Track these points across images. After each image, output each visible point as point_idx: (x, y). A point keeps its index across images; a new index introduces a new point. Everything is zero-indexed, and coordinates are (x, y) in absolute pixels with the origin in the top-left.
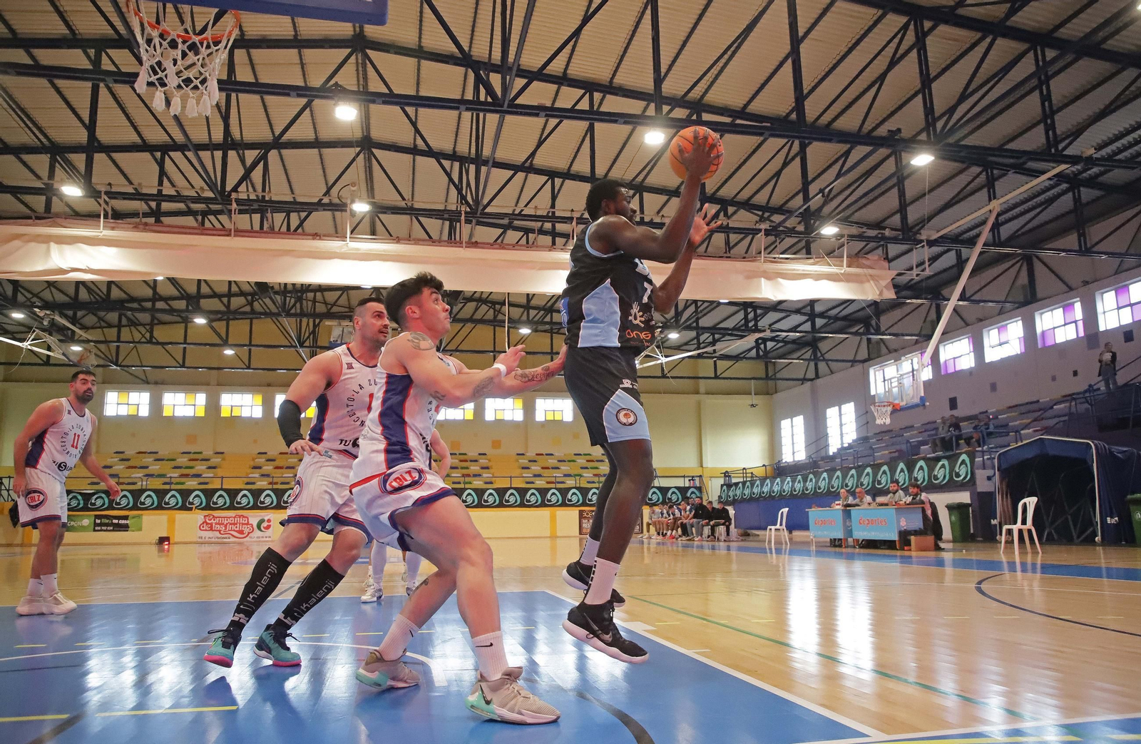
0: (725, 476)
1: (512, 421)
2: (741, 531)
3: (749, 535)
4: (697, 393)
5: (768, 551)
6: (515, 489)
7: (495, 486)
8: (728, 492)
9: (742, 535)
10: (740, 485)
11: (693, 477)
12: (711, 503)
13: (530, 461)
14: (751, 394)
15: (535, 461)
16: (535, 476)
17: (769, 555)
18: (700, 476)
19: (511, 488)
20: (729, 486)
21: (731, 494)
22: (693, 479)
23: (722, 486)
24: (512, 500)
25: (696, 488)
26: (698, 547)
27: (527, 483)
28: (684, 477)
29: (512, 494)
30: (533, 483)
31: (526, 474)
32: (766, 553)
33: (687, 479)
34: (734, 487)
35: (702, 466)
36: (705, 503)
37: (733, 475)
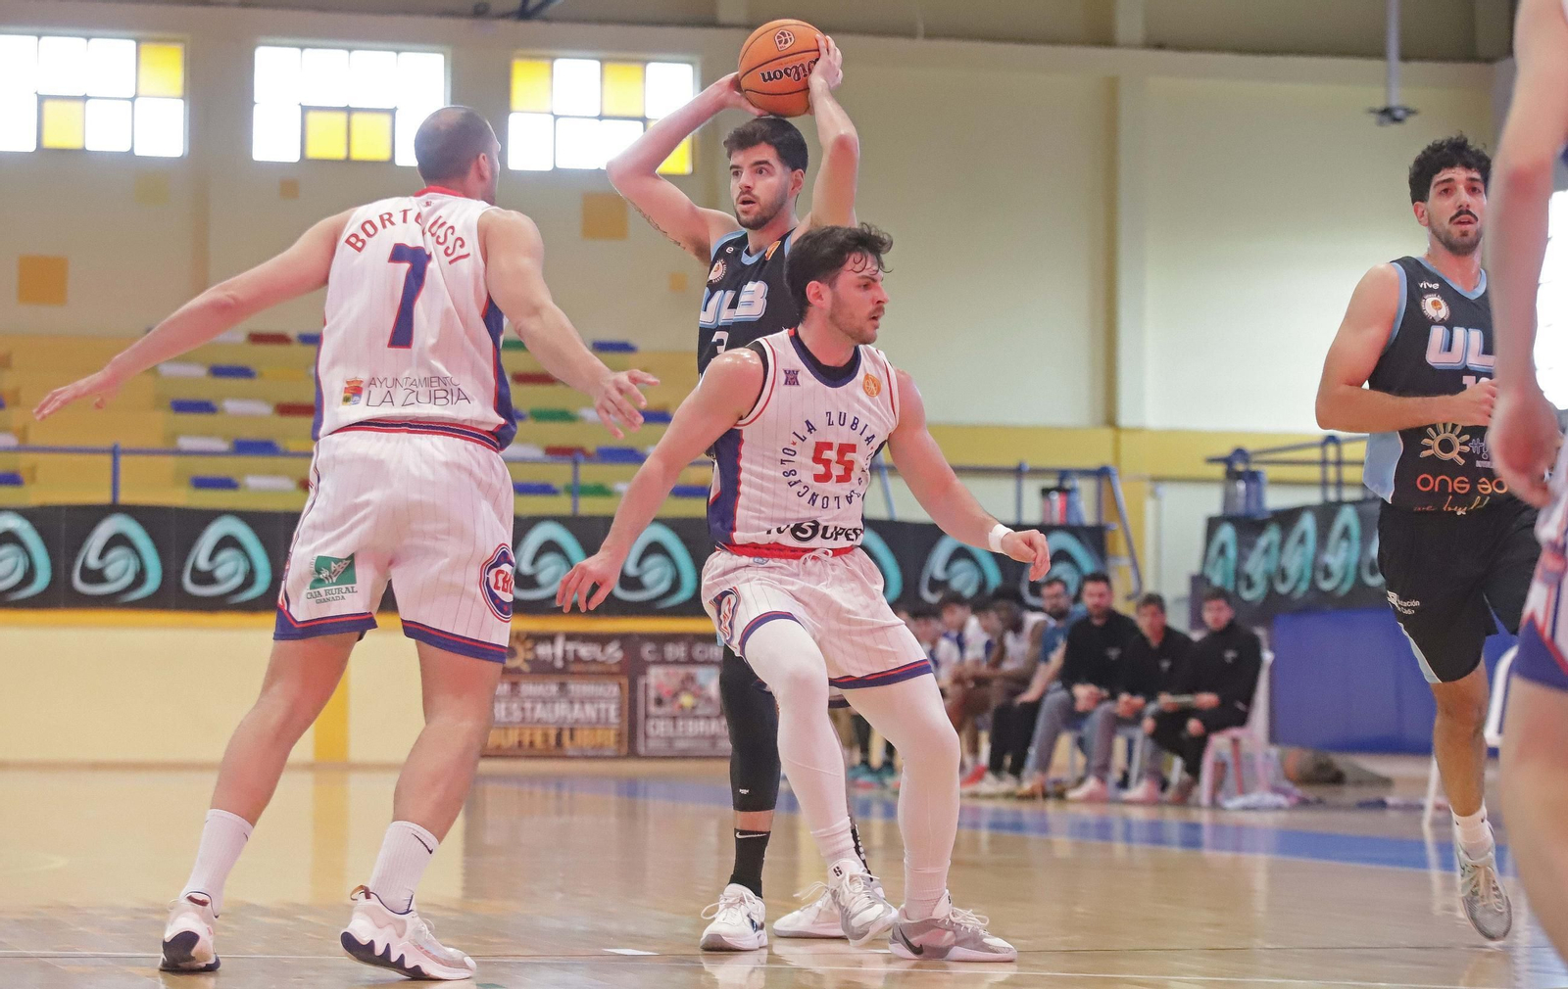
0: (1233, 476)
1: (127, 161)
2: (1299, 758)
3: (1337, 779)
4: (1104, 39)
5: (1432, 854)
6: (134, 512)
7: (34, 495)
8: (1242, 558)
9: (1306, 779)
10: (1308, 523)
11: (1064, 474)
12: (1155, 602)
13: (218, 371)
14: (1380, 54)
15: (243, 372)
16: (243, 447)
17: (1435, 874)
18: (1102, 474)
19: (114, 508)
20: (1249, 525)
21: (1257, 566)
22: (1061, 484)
23: (1213, 524)
24: (119, 568)
25: (1076, 531)
26: (1081, 829)
27: (201, 483)
28: (1018, 472)
29: (118, 540)
30: (227, 484)
31: (198, 437)
32: (1423, 863)
33: (1032, 488)
34: (1272, 535)
35: (1111, 421)
36: (1122, 606)
37: (1269, 472)
